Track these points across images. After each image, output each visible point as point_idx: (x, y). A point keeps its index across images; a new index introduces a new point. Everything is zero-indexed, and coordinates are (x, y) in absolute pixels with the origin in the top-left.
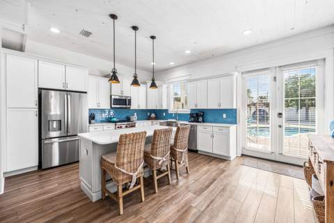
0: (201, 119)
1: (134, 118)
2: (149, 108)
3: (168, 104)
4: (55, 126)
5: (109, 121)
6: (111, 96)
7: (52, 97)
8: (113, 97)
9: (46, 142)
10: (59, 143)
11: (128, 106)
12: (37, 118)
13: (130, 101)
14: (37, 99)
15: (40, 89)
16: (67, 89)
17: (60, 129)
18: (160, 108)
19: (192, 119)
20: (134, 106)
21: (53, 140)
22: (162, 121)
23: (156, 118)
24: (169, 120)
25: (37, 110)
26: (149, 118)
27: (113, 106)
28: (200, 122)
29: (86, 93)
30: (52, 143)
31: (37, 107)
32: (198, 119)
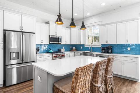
0: (110, 51)
1: (63, 50)
2: (72, 43)
3: (84, 41)
4: (14, 56)
5: (48, 52)
6: (49, 36)
7: (12, 36)
8: (50, 36)
9: (9, 67)
10: (17, 68)
11: (60, 42)
12: (3, 51)
13: (61, 39)
14: (2, 37)
15: (5, 31)
16: (22, 31)
17: (18, 58)
18: (79, 44)
19: (104, 51)
20: (63, 43)
21: (13, 66)
22: (81, 52)
23: (76, 50)
24: (85, 51)
25: (3, 45)
26: (71, 50)
27: (51, 42)
28: (110, 53)
29: (34, 33)
30: (12, 68)
31: (3, 43)
32: (108, 51)
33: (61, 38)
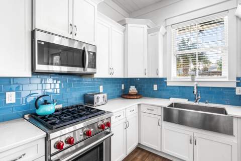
8: (39, 36)
11: (89, 70)
23: (139, 95)
26: (125, 95)
27: (40, 68)
33: (94, 54)
